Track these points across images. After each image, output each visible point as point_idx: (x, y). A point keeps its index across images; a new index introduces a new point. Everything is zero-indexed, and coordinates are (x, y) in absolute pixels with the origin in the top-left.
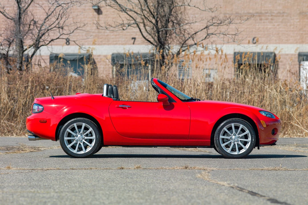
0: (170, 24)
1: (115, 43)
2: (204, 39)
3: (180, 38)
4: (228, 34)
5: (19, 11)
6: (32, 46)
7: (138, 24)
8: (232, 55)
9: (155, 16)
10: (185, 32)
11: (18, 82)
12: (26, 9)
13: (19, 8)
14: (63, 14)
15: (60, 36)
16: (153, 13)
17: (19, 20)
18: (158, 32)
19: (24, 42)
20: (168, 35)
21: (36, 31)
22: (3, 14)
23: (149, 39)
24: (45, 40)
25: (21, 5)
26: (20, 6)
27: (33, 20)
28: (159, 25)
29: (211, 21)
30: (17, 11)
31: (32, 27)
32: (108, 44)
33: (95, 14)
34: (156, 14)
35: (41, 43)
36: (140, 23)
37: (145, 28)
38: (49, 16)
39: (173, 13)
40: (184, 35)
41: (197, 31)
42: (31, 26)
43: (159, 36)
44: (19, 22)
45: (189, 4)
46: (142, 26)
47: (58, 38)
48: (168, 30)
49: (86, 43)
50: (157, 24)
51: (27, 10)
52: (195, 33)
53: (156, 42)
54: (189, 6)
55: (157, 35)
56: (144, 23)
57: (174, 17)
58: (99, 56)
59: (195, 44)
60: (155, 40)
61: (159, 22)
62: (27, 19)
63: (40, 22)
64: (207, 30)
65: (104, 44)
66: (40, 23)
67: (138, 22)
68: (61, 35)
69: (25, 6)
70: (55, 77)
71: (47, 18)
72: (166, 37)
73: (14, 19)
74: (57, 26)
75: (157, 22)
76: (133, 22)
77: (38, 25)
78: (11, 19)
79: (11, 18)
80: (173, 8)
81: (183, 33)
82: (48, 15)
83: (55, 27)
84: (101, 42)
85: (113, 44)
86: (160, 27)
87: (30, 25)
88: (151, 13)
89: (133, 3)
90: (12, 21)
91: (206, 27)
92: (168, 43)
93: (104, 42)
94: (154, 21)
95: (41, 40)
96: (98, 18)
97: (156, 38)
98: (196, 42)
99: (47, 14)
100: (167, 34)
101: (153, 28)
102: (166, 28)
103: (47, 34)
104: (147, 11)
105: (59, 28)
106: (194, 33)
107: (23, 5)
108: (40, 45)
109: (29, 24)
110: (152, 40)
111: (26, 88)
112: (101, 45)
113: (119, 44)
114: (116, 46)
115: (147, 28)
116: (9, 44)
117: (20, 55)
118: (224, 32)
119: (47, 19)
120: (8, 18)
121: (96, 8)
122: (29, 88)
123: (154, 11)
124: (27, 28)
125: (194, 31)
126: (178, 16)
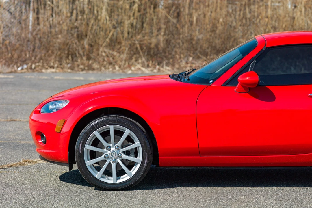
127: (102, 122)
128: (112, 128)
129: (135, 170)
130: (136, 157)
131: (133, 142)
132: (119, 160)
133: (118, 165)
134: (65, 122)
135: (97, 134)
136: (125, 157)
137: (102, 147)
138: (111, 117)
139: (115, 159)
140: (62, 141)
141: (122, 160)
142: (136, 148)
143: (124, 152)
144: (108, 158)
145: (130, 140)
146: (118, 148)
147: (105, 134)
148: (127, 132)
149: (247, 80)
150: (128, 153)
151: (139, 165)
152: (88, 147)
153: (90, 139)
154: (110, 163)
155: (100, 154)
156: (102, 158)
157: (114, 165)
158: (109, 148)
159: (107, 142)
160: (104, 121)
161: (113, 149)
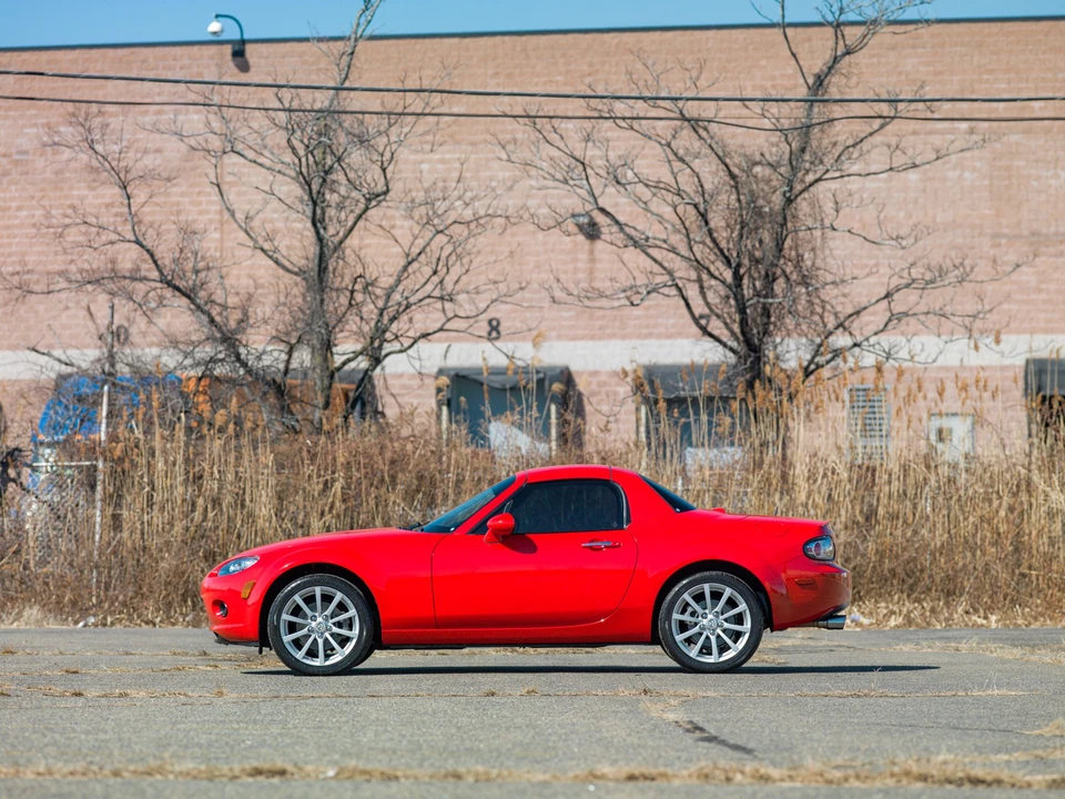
0: (780, 286)
1: (645, 331)
2: (882, 331)
3: (809, 327)
4: (952, 315)
5: (318, 248)
6: (361, 353)
7: (680, 285)
8: (1020, 367)
9: (732, 261)
10: (823, 308)
11: (308, 470)
12: (341, 242)
13: (320, 239)
14: (454, 257)
15: (445, 323)
16: (725, 251)
17: (319, 274)
18: (742, 310)
19: (336, 342)
20: (773, 319)
21: (370, 310)
22: (271, 257)
23: (716, 332)
24: (402, 335)
25: (325, 228)
26: (322, 231)
27: (360, 276)
28: (745, 287)
29: (905, 274)
30: (313, 250)
31: (359, 297)
32: (624, 337)
33: (581, 238)
34: (735, 255)
35: (387, 348)
36: (689, 280)
37: (705, 298)
38: (413, 260)
39: (786, 252)
40: (822, 317)
41: (863, 306)
42: (355, 294)
43: (743, 323)
44: (321, 280)
45: (832, 226)
46: (692, 292)
47: (441, 329)
48: (771, 304)
49: (554, 334)
50: (739, 286)
51: (343, 245)
52: (858, 313)
53: (737, 339)
54: (834, 229)
55: (737, 317)
56: (699, 281)
57: (790, 264)
58: (595, 373)
59: (855, 345)
60: (733, 333)
61: (746, 277)
62: (343, 272)
63: (386, 282)
64: (889, 303)
65: (612, 336)
66: (382, 285)
67: (681, 278)
68: (449, 320)
69: (338, 233)
70: (414, 453)
71: (405, 268)
72: (767, 324)
73: (305, 272)
74: (437, 293)
75: (738, 277)
76: (666, 278)
77: (378, 292)
78: (296, 274)
79: (296, 270)
80: (786, 236)
81: (819, 310)
82: (410, 259)
83: (429, 297)
84: (601, 328)
85: (640, 336)
86: (747, 292)
87: (352, 292)
88: (721, 251)
89: (667, 221)
90: (298, 279)
91: (888, 295)
92: (773, 342)
93: (609, 331)
94: (728, 275)
95: (388, 335)
96: (592, 252)
97: (736, 328)
98: (859, 339)
99: (408, 255)
100: (769, 317)
101: (728, 297)
102: (766, 297)
103: (404, 317)
104: (709, 247)
105: (442, 298)
106: (850, 311)
107: (331, 231)
108: (383, 353)
109: (350, 288)
110: (725, 335)
111: (327, 486)
112: (600, 338)
113: (659, 336)
114: (646, 341)
115: (710, 296)
116: (287, 350)
117: (323, 381)
118: (941, 309)
119: (406, 275)
120: (288, 270)
121: (585, 220)
122: (338, 486)
123: (731, 246)
124: (344, 300)
125: (854, 307)
126: (802, 260)
127: (304, 582)
128: (318, 591)
129: (350, 647)
130: (351, 630)
131: (347, 611)
132: (327, 635)
133: (326, 641)
134: (255, 584)
135: (297, 598)
136: (335, 630)
137: (305, 617)
138: (317, 576)
139: (322, 634)
140: (249, 610)
141: (332, 635)
142: (350, 619)
143: (334, 624)
144: (313, 631)
145: (342, 607)
146: (326, 617)
147: (310, 600)
148: (339, 596)
149: (500, 525)
150: (339, 625)
151: (354, 641)
152: (286, 617)
153: (289, 606)
154: (315, 639)
155: (303, 627)
156: (305, 631)
157: (320, 641)
158: (314, 618)
159: (312, 610)
160: (309, 582)
161: (319, 619)
